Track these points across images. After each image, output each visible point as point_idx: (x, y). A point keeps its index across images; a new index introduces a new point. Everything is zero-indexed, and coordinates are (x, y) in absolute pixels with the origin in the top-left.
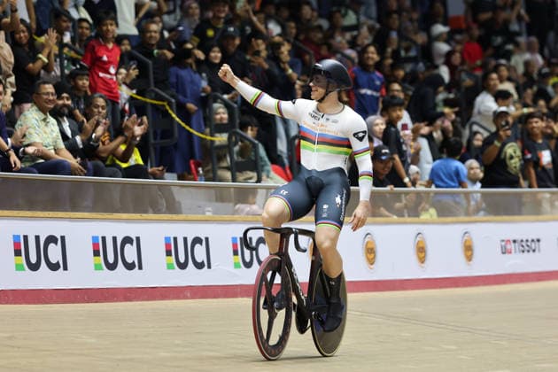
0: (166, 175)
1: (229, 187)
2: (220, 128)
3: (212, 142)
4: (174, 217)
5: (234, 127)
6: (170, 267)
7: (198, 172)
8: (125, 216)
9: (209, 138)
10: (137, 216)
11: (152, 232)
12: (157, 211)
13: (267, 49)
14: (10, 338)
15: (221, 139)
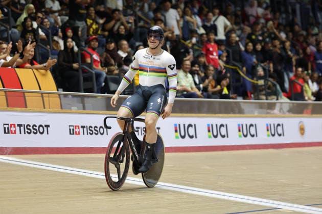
0: (238, 98)
1: (264, 103)
2: (260, 78)
3: (257, 84)
4: (242, 115)
5: (266, 77)
6: (240, 136)
7: (251, 96)
8: (221, 115)
9: (256, 82)
10: (226, 115)
11: (232, 122)
12: (234, 113)
13: (280, 44)
14: (173, 167)
15: (261, 82)
